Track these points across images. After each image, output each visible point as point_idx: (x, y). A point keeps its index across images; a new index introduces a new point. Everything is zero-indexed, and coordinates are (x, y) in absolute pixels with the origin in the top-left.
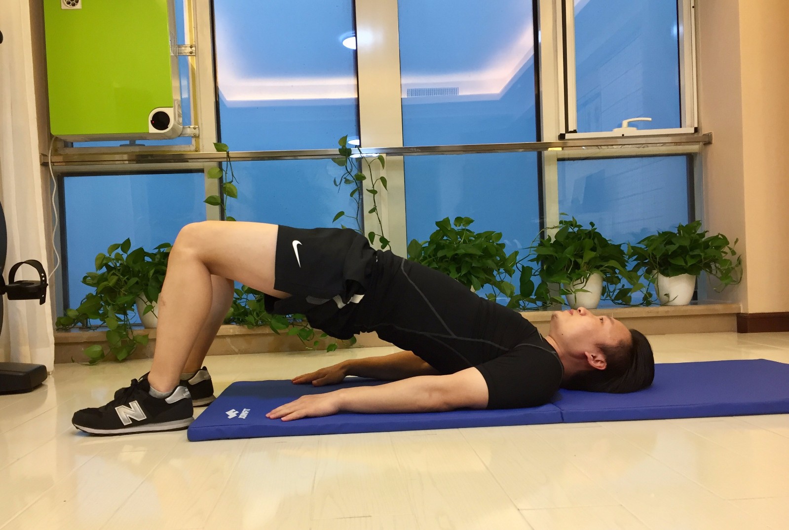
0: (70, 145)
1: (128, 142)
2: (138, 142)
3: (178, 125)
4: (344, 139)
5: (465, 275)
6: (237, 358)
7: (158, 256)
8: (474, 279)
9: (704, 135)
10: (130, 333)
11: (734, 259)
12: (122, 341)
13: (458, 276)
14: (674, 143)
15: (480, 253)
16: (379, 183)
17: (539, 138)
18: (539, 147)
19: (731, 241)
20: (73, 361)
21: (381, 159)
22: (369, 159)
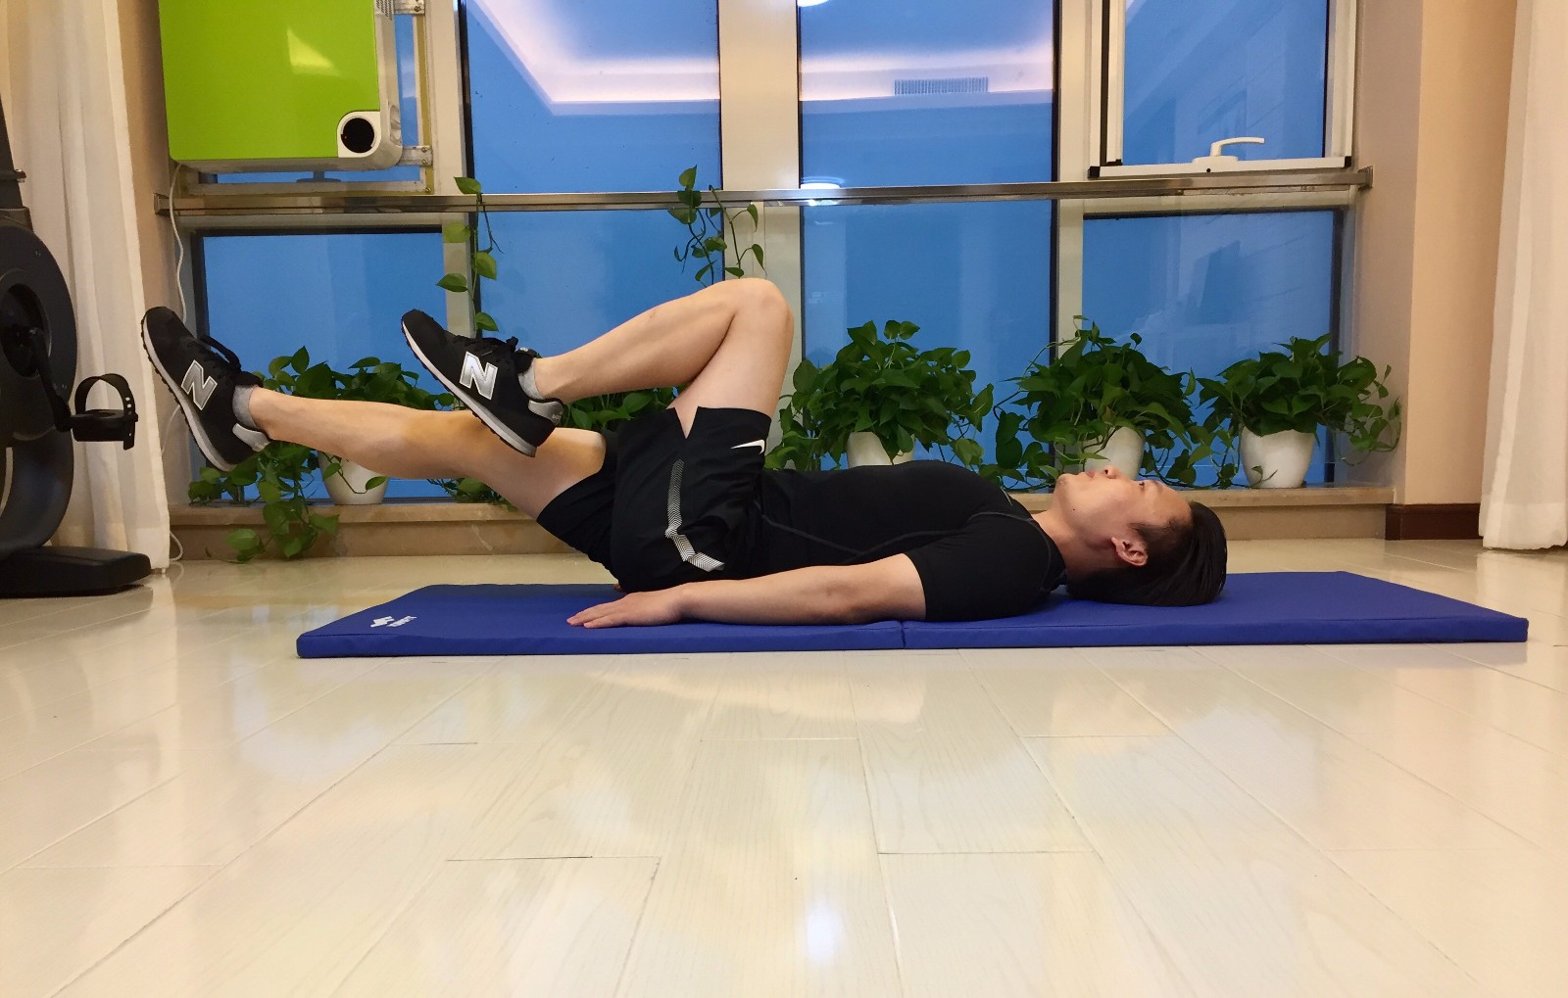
0: (211, 179)
1: (310, 175)
2: (328, 175)
3: (392, 144)
4: (690, 175)
5: (887, 424)
6: (490, 560)
7: (356, 380)
8: (902, 432)
9: (1360, 171)
10: (304, 511)
11: (1386, 405)
12: (290, 525)
13: (871, 424)
14: (1302, 186)
15: (912, 384)
16: (751, 256)
17: (1055, 176)
18: (1055, 191)
19: (1380, 371)
20: (209, 555)
21: (753, 211)
22: (732, 211)
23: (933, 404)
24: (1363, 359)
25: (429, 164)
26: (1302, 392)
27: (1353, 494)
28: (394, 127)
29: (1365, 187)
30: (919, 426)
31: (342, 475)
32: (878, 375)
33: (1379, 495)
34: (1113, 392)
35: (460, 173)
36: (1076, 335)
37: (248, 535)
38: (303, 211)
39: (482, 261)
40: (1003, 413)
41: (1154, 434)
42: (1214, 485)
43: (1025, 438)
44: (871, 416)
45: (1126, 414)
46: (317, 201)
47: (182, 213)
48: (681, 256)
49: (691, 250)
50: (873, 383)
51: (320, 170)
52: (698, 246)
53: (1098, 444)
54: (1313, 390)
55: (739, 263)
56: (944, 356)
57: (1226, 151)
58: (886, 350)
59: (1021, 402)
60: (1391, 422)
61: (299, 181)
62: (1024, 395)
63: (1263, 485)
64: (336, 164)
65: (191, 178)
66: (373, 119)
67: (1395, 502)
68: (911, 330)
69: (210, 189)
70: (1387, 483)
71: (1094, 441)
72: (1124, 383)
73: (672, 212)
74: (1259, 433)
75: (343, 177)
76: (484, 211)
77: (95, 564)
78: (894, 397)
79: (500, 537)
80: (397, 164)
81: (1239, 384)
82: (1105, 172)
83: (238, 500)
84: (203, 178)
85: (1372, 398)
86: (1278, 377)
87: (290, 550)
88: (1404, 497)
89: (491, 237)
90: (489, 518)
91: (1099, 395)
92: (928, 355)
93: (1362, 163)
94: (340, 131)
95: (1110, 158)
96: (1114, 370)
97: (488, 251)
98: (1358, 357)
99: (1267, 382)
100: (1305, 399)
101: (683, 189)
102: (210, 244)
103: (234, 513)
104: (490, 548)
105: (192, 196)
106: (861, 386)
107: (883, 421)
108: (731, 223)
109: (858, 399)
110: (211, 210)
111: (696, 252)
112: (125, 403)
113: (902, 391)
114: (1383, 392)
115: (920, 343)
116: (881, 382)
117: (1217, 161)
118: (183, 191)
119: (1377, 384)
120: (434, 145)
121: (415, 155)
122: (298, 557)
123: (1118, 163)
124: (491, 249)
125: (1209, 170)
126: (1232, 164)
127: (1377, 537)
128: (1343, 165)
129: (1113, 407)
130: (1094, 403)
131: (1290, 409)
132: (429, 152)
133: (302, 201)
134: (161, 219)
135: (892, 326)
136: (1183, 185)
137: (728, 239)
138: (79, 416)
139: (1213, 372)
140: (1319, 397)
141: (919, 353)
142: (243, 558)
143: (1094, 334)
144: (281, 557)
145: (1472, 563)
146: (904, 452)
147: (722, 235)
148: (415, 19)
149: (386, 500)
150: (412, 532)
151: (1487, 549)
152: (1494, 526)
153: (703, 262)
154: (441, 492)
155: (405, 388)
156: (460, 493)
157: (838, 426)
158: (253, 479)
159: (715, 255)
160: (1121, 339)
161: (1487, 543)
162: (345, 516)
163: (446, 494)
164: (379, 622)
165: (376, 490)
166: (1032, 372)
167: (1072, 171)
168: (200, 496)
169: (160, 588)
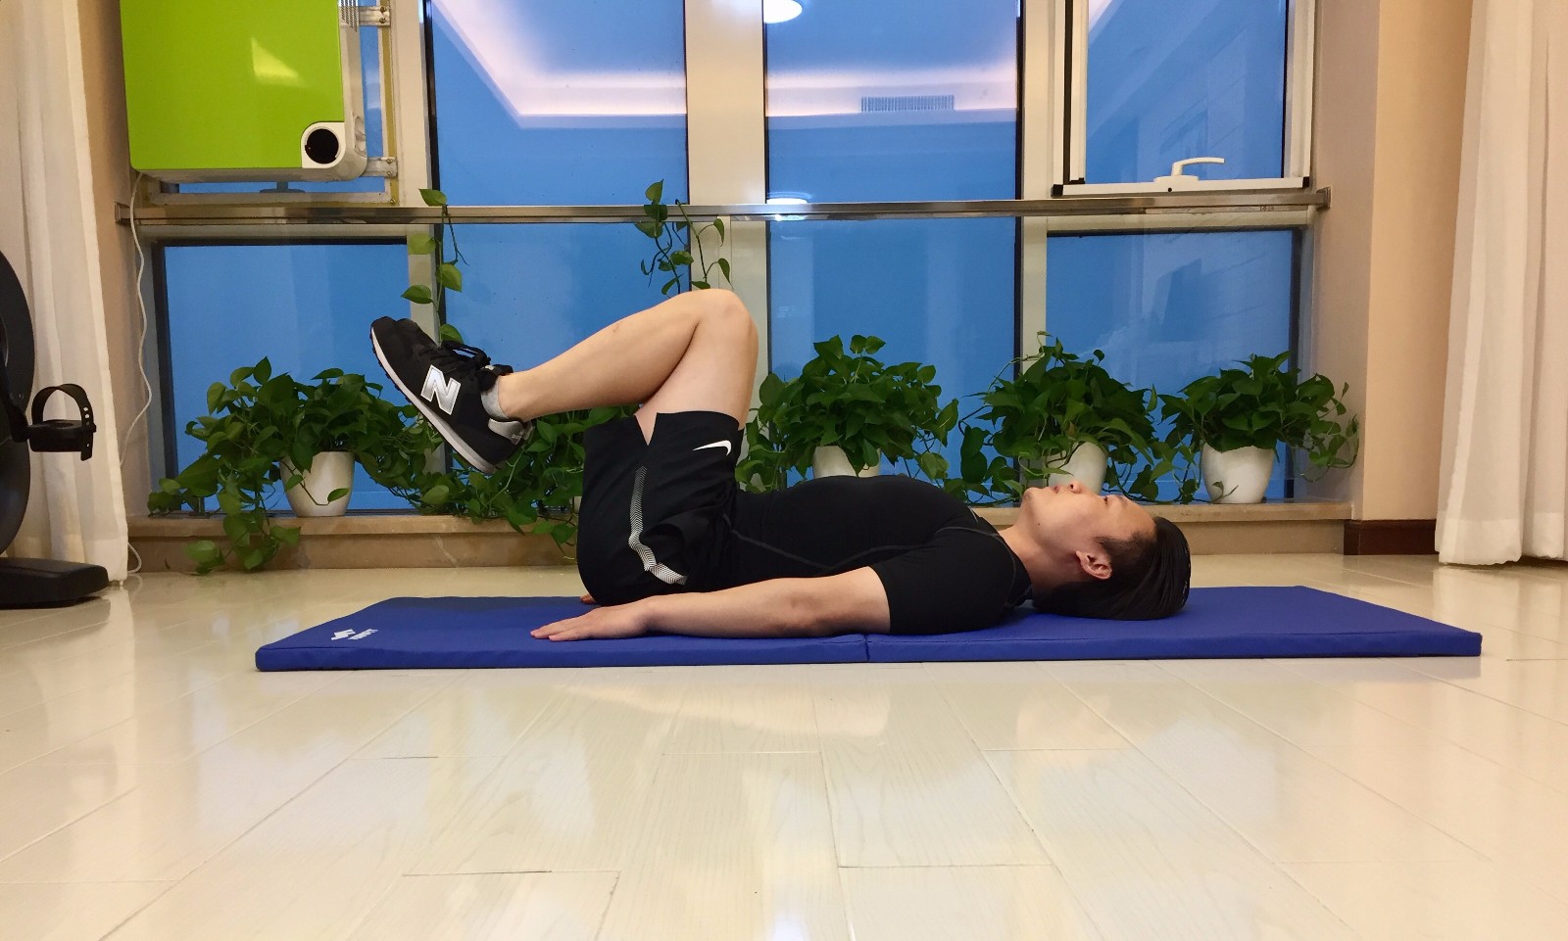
0: (172, 188)
1: (273, 185)
2: (292, 186)
3: (356, 154)
4: (657, 188)
5: (853, 438)
6: (454, 572)
7: (319, 391)
8: (867, 446)
9: (1318, 191)
10: (265, 523)
11: (1343, 421)
12: (251, 538)
13: (837, 438)
14: (1261, 206)
15: (879, 400)
16: (717, 269)
17: (1019, 194)
18: (1018, 209)
19: (1338, 388)
20: (168, 568)
21: (719, 226)
22: (698, 225)
23: (898, 418)
24: (1320, 376)
25: (394, 175)
26: (1262, 409)
27: (1312, 510)
28: (358, 138)
29: (1323, 207)
30: (885, 440)
31: (304, 487)
32: (845, 389)
33: (1337, 511)
34: (1077, 407)
35: (425, 184)
36: (1040, 350)
37: (208, 547)
38: (266, 221)
39: (447, 272)
40: (968, 428)
41: (1117, 450)
42: (1176, 500)
43: (989, 453)
44: (837, 430)
45: (1089, 429)
46: (281, 212)
47: (143, 222)
48: (648, 270)
49: (657, 264)
50: (840, 397)
51: (283, 181)
52: (665, 260)
53: (1062, 459)
54: (1272, 407)
55: (706, 278)
56: (909, 370)
57: (1187, 170)
58: (852, 365)
59: (984, 417)
60: (1349, 439)
61: (261, 191)
62: (990, 410)
63: (1225, 500)
64: (299, 175)
65: (153, 188)
66: (338, 130)
67: (1352, 518)
68: (877, 345)
69: (171, 199)
70: (1346, 498)
71: (1058, 456)
72: (1088, 399)
73: (638, 226)
74: (1220, 449)
75: (307, 187)
76: (450, 223)
77: (51, 576)
78: (859, 411)
79: (464, 549)
80: (361, 176)
81: (1200, 401)
82: (1068, 190)
83: (198, 512)
84: (164, 188)
85: (1332, 415)
86: (1238, 394)
87: (250, 563)
88: (1361, 511)
89: (456, 249)
90: (454, 531)
91: (1062, 410)
92: (893, 370)
93: (1320, 185)
94: (304, 142)
95: (1073, 177)
96: (1076, 386)
97: (453, 263)
98: (1317, 375)
99: (1229, 398)
100: (1264, 416)
101: (650, 203)
102: (171, 254)
103: (193, 525)
104: (454, 560)
105: (154, 206)
106: (827, 400)
107: (848, 435)
108: (697, 237)
109: (823, 413)
110: (172, 219)
111: (663, 266)
112: (83, 413)
113: (867, 405)
114: (1341, 409)
115: (886, 358)
116: (847, 396)
117: (1178, 180)
118: (144, 200)
119: (1335, 401)
120: (399, 159)
121: (380, 166)
122: (259, 569)
123: (1081, 181)
124: (456, 261)
125: (1170, 190)
126: (1192, 183)
127: (1337, 552)
128: (1301, 186)
129: (1077, 422)
130: (1058, 418)
131: (1250, 425)
132: (394, 163)
133: (266, 212)
134: (122, 228)
135: (858, 340)
136: (1146, 204)
137: (695, 253)
138: (36, 426)
139: (1174, 387)
140: (1278, 414)
141: (884, 368)
142: (203, 570)
143: (1058, 350)
144: (241, 569)
145: (1429, 578)
146: (869, 466)
147: (688, 249)
148: (380, 32)
149: (349, 512)
150: (376, 545)
151: (1442, 565)
152: (1450, 541)
153: (669, 275)
154: (405, 504)
155: (369, 400)
156: (424, 505)
157: (804, 440)
158: (212, 490)
159: (681, 269)
160: (1084, 356)
161: (1444, 557)
162: (307, 529)
163: (410, 506)
164: (340, 635)
165: (338, 503)
166: (997, 388)
167: (1036, 188)
168: (159, 507)
169: (118, 602)
